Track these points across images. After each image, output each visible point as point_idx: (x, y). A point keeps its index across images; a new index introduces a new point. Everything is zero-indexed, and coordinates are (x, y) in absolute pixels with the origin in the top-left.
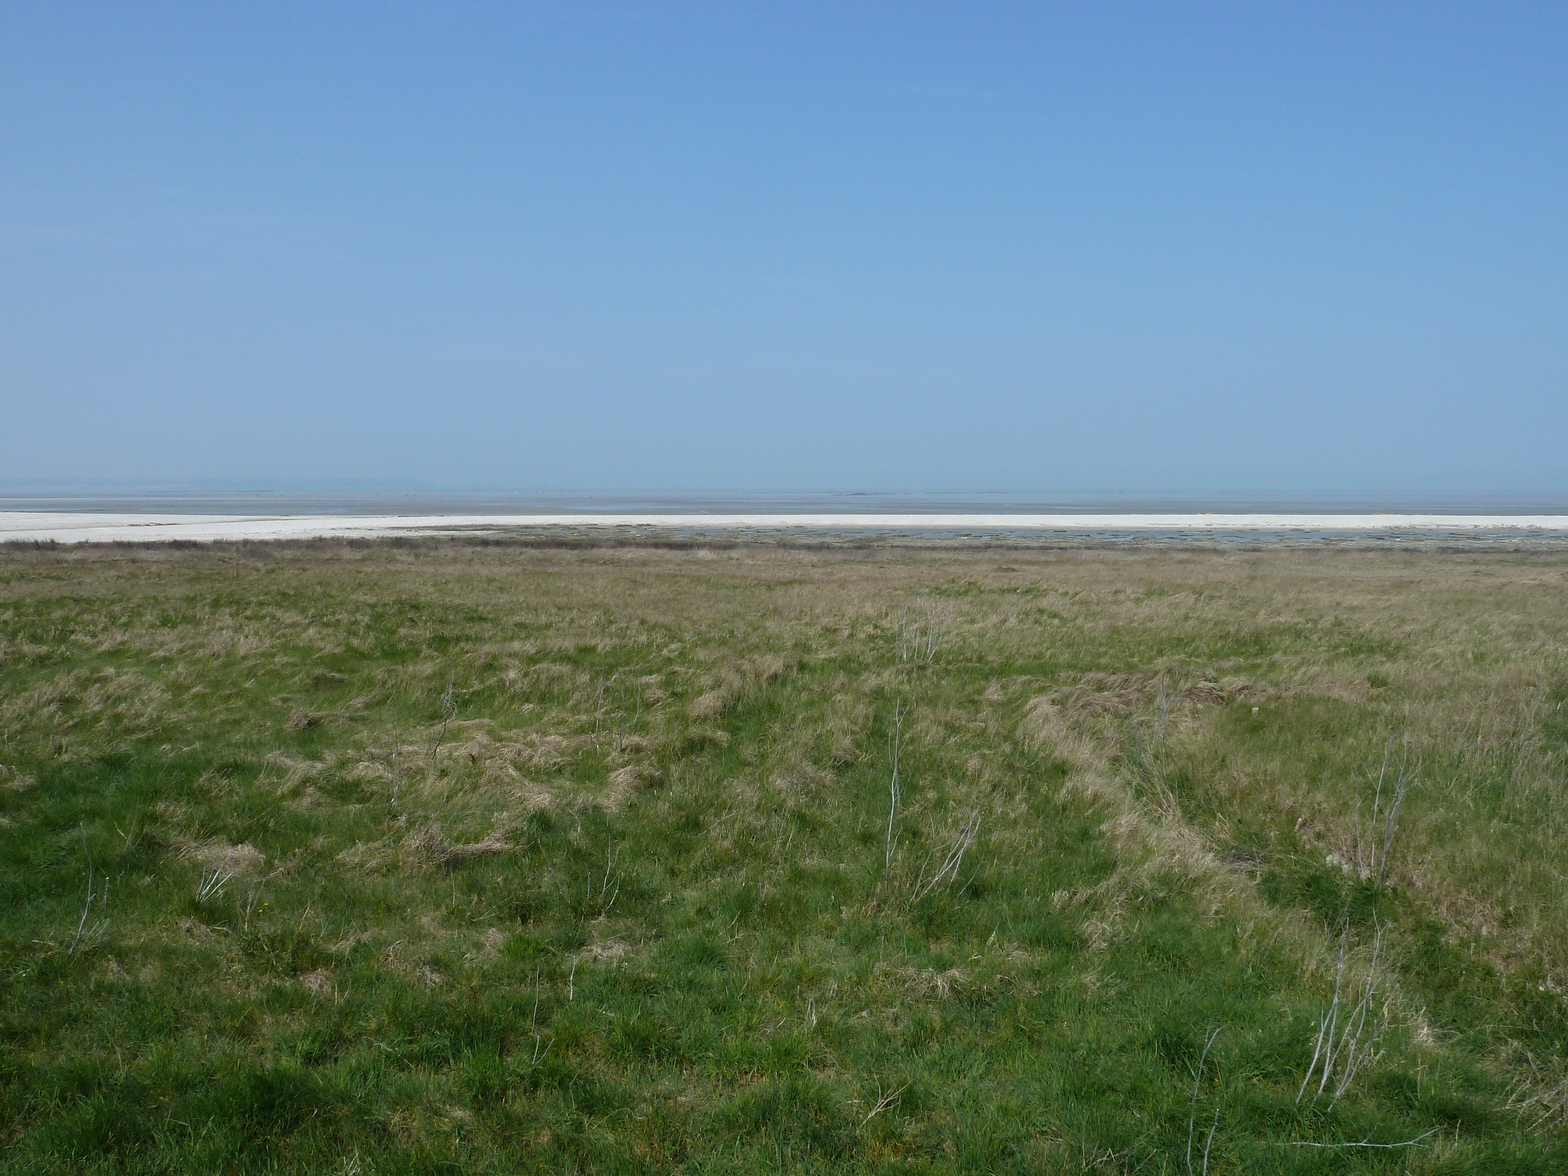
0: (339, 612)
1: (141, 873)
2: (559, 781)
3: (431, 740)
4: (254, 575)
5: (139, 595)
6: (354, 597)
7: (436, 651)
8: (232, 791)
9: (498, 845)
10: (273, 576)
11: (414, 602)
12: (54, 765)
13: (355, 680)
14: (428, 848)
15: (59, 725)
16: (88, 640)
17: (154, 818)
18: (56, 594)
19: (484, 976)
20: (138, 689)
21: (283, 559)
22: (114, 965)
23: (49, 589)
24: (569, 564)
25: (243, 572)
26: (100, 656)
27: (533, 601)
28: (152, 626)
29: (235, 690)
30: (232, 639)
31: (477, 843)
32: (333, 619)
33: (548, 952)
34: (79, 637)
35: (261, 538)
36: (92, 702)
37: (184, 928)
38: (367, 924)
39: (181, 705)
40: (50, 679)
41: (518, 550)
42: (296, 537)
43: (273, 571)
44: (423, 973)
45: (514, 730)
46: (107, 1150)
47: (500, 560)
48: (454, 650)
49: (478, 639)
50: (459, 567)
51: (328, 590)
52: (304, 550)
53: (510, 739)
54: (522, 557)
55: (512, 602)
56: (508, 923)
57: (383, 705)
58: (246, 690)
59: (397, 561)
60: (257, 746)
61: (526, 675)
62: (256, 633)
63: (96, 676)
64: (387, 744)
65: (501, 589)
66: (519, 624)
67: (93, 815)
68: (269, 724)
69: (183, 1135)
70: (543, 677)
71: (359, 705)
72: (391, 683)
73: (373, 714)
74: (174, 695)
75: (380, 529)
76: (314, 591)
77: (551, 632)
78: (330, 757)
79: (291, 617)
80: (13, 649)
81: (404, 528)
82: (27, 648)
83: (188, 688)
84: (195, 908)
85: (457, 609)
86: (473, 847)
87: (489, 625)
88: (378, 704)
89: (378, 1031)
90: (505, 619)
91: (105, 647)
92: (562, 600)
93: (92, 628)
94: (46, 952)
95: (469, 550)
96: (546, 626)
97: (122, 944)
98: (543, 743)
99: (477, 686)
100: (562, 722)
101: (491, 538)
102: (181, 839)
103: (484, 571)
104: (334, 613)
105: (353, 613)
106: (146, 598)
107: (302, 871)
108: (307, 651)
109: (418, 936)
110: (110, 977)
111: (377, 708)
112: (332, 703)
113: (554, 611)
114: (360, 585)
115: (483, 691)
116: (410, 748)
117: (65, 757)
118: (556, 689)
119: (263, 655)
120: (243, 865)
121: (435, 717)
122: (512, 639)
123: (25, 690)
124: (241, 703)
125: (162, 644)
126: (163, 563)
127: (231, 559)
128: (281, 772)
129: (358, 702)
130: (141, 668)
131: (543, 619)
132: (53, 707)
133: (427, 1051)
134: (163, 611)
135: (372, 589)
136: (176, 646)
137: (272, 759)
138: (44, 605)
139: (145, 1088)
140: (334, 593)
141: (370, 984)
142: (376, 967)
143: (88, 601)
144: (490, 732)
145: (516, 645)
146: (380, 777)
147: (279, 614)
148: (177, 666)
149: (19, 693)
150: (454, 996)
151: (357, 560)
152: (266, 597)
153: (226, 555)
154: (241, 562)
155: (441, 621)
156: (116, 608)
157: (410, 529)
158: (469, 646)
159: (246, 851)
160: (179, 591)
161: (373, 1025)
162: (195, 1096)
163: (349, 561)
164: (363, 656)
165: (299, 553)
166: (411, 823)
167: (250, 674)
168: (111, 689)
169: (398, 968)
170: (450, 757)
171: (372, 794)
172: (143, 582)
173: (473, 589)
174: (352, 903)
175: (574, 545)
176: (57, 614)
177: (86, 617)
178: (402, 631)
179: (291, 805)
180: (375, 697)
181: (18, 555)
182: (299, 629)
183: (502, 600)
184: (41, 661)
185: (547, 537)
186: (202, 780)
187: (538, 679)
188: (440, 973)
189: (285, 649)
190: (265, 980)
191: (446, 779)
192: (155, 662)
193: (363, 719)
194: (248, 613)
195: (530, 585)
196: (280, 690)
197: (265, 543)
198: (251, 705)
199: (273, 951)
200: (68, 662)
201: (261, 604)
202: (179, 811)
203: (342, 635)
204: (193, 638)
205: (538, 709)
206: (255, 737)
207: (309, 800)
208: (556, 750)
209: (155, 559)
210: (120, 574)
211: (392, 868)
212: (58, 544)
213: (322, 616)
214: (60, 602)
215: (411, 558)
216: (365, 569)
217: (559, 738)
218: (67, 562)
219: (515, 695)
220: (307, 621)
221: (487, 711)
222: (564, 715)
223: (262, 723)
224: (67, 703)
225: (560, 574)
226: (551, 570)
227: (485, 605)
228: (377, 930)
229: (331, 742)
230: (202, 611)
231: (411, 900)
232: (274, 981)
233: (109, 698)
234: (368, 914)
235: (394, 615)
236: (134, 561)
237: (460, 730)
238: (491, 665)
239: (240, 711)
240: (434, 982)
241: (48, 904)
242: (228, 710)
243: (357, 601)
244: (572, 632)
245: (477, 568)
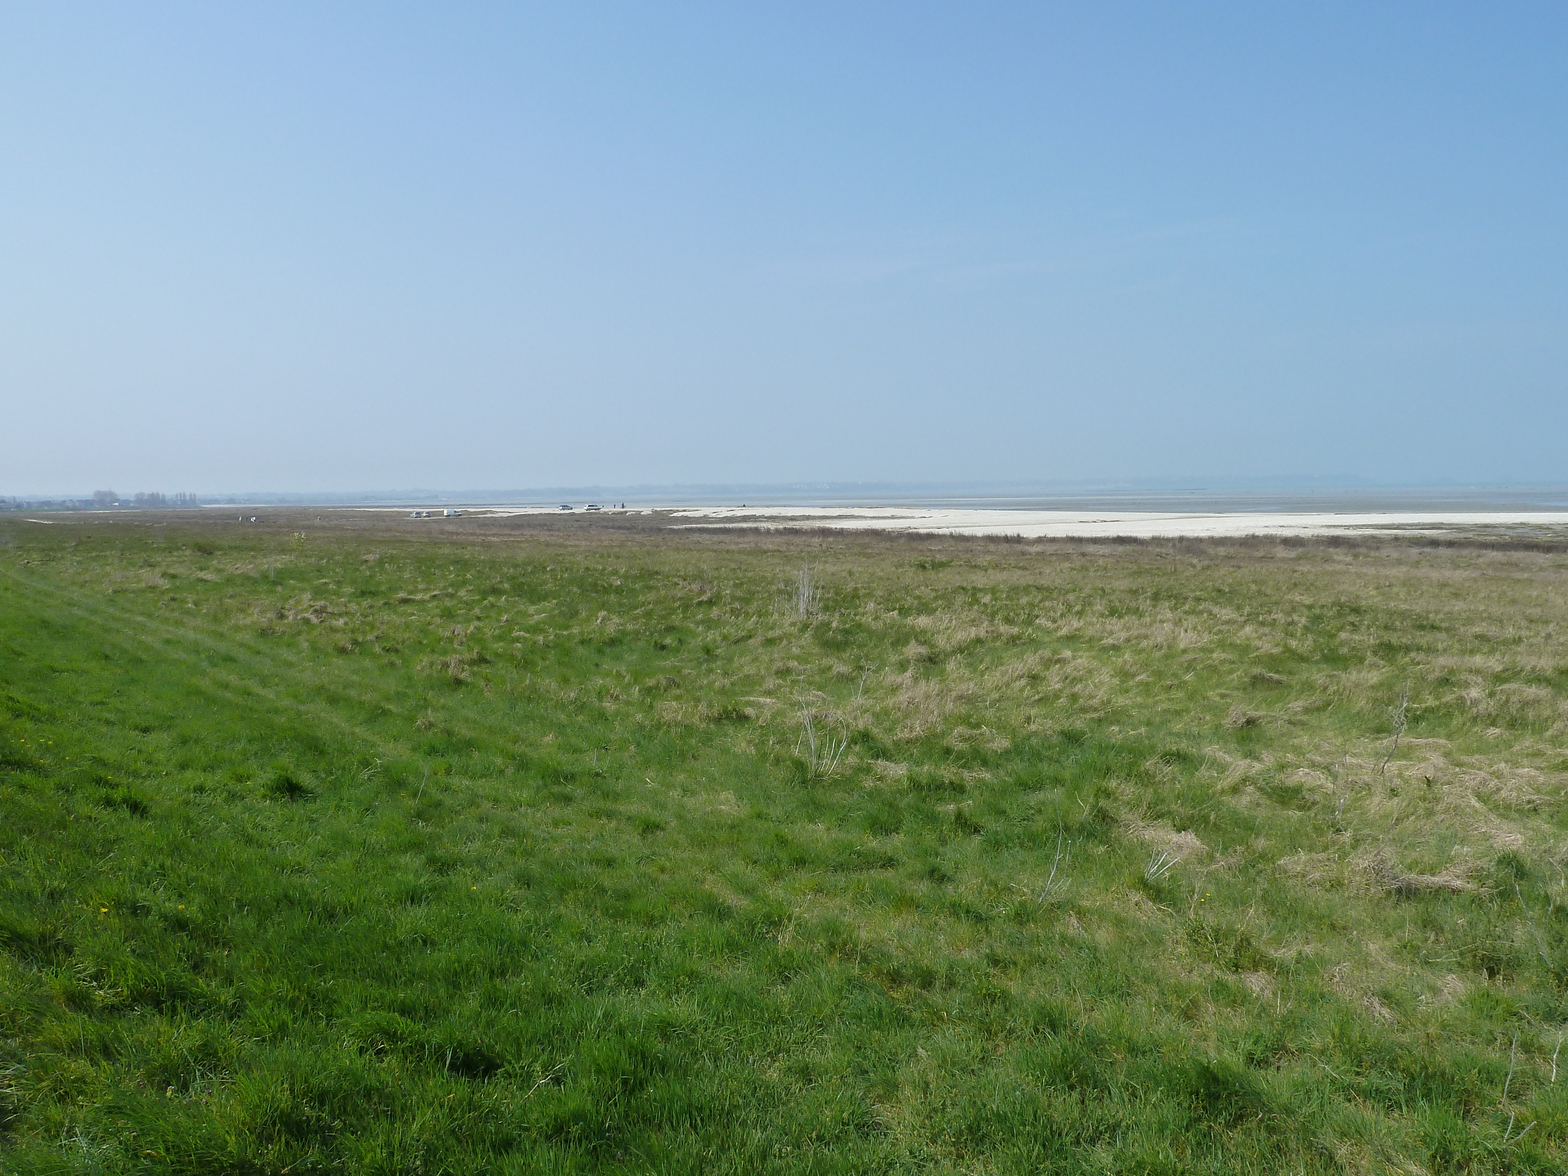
0: (1274, 611)
1: (1096, 842)
2: (1536, 822)
3: (1377, 755)
4: (1190, 572)
5: (1089, 586)
6: (1289, 597)
7: (1383, 659)
8: (1174, 778)
9: (1459, 882)
10: (1209, 573)
11: (1354, 605)
12: (1024, 732)
13: (1294, 683)
14: (1379, 871)
15: (1028, 698)
16: (1049, 624)
17: (1108, 794)
18: (1023, 582)
19: (1444, 1027)
20: (1090, 672)
21: (1217, 556)
22: (1074, 920)
23: (1018, 578)
24: (1541, 569)
25: (1180, 568)
26: (1059, 639)
27: (1496, 610)
28: (1102, 615)
29: (1176, 682)
30: (1173, 632)
31: (1433, 875)
32: (1269, 619)
33: (1521, 1018)
34: (1042, 621)
35: (1196, 535)
36: (1054, 682)
37: (1134, 901)
38: (1310, 937)
39: (1127, 691)
40: (1020, 656)
41: (1475, 553)
42: (1229, 534)
43: (1208, 567)
44: (1372, 1004)
45: (1477, 756)
46: (1072, 1087)
47: (1453, 562)
48: (1403, 660)
49: (1431, 650)
50: (1404, 569)
51: (1263, 588)
52: (1237, 547)
53: (1473, 766)
54: (1481, 560)
55: (1470, 610)
56: (1470, 972)
57: (1324, 711)
58: (1185, 682)
59: (1334, 561)
60: (1197, 738)
61: (1492, 695)
62: (1195, 628)
63: (1056, 657)
64: (1328, 753)
65: (1456, 595)
66: (1479, 636)
67: (1057, 781)
68: (1208, 718)
69: (1134, 1095)
70: (1515, 699)
71: (1298, 709)
72: (1333, 688)
73: (1312, 720)
74: (1122, 682)
75: (1315, 527)
76: (1249, 589)
77: (1521, 648)
78: (1269, 759)
79: (1226, 613)
80: (993, 628)
81: (1341, 526)
82: (1003, 628)
83: (1134, 676)
84: (1144, 884)
85: (1404, 615)
86: (1427, 879)
87: (1443, 635)
88: (1318, 709)
89: (1322, 1052)
90: (1462, 629)
91: (1064, 632)
92: (1536, 612)
93: (1052, 614)
94: (1021, 896)
95: (1415, 551)
96: (1514, 640)
97: (1081, 903)
98: (1514, 776)
99: (1431, 702)
100: (1539, 754)
101: (1442, 538)
102: (1130, 817)
103: (1435, 575)
104: (1270, 612)
105: (1289, 614)
106: (1095, 589)
107: (1243, 870)
108: (1244, 649)
109: (1366, 963)
110: (1071, 932)
111: (1316, 714)
112: (1270, 704)
113: (1524, 623)
114: (1295, 585)
115: (1438, 708)
116: (1354, 761)
117: (1033, 727)
118: (1531, 714)
119: (1202, 650)
120: (1186, 851)
121: (1380, 730)
122: (1472, 652)
123: (1002, 665)
124: (1180, 694)
125: (1111, 633)
126: (1108, 557)
127: (1167, 554)
128: (1223, 768)
129: (1297, 705)
130: (1094, 653)
131: (1510, 632)
132: (1023, 682)
133: (1377, 1090)
134: (1110, 601)
135: (1308, 589)
136: (1123, 635)
137: (1210, 753)
138: (1014, 591)
139: (1102, 1042)
140: (1268, 592)
141: (1313, 1001)
142: (1320, 984)
143: (1048, 589)
144: (1447, 755)
145: (1478, 660)
146: (1321, 786)
147: (1216, 610)
148: (1124, 655)
149: (997, 667)
150: (1406, 1038)
151: (1291, 559)
152: (1202, 593)
153: (1164, 551)
154: (1177, 558)
155: (1386, 628)
156: (1071, 597)
157: (1348, 527)
158: (1421, 657)
159: (1189, 839)
160: (1123, 584)
161: (1318, 1045)
162: (1145, 1063)
163: (1283, 560)
164: (1302, 659)
165: (1232, 551)
166: (1356, 843)
167: (1190, 667)
168: (1069, 671)
169: (1345, 993)
170: (1400, 775)
171: (1314, 803)
172: (1091, 574)
173: (1422, 593)
174: (1294, 911)
175: (1548, 548)
176: (1024, 600)
177: (1047, 604)
178: (1343, 635)
179: (1229, 800)
180: (1315, 702)
181: (992, 547)
182: (1235, 626)
183: (1457, 608)
184: (1014, 640)
185: (1511, 538)
186: (1148, 764)
187: (1507, 701)
188: (1389, 1007)
189: (1222, 645)
190: (1208, 968)
191: (1396, 800)
192: (1104, 649)
193: (1303, 724)
194: (1187, 607)
195: (1493, 592)
196: (1218, 686)
197: (1199, 540)
198: (1191, 697)
199: (1217, 942)
200: (1034, 643)
201: (1198, 600)
202: (1129, 790)
203: (1279, 635)
204: (1138, 628)
205: (1507, 735)
206: (1195, 730)
207: (1248, 798)
208: (1530, 785)
209: (1101, 553)
210: (1073, 566)
211: (1337, 885)
212: (1023, 538)
213: (1258, 614)
214: (1026, 589)
215: (1349, 559)
216: (1300, 568)
217: (1533, 772)
218: (1030, 554)
219: (1477, 716)
220: (1243, 619)
221: (1442, 731)
222: (1541, 746)
223: (1201, 716)
224: (1034, 679)
225: (1531, 581)
226: (1518, 575)
227: (1437, 612)
228: (1320, 946)
229: (1269, 743)
230: (1145, 604)
231: (1359, 922)
232: (1216, 971)
233: (1066, 678)
234: (1311, 927)
235: (1334, 618)
236: (1084, 555)
237: (1410, 747)
238: (1447, 680)
239: (1180, 702)
240: (1384, 1017)
241: (1022, 855)
242: (1169, 700)
243: (1291, 602)
244: (1549, 649)
245: (1423, 571)
